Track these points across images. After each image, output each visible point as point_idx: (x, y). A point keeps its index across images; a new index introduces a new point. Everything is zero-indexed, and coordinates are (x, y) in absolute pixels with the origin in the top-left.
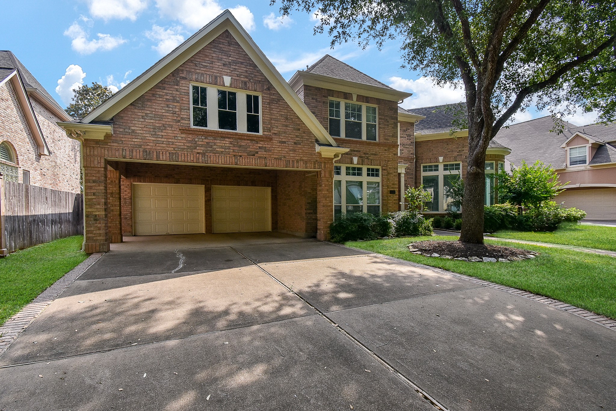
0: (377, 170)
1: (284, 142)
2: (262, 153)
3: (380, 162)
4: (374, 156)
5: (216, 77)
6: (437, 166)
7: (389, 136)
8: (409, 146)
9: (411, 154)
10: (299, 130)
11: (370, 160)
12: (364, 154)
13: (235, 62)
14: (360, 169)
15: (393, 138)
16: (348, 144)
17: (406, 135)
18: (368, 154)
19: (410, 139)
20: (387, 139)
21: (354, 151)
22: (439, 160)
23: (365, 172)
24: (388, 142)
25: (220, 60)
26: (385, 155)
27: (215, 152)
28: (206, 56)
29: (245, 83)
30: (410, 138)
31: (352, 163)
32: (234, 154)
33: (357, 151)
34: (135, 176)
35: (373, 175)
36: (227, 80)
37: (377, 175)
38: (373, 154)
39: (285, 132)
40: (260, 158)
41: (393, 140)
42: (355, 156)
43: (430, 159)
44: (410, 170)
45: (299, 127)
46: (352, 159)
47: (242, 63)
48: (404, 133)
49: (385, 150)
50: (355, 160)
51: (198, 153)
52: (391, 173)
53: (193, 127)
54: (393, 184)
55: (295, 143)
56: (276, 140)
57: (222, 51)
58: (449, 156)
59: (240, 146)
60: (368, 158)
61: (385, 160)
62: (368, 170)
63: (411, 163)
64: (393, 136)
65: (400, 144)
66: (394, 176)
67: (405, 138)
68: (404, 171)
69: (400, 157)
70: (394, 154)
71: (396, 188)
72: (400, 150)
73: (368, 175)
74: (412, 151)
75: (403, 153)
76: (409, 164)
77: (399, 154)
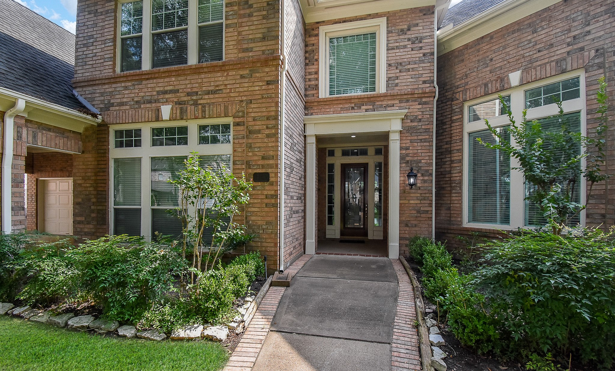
0: (226, 128)
3: (226, 108)
4: (211, 96)
6: (507, 99)
7: (253, 40)
8: (416, 66)
9: (424, 82)
11: (200, 107)
12: (188, 94)
14: (183, 130)
15: (264, 43)
16: (151, 81)
17: (409, 40)
18: (197, 93)
19: (421, 48)
21: (165, 92)
22: (509, 83)
23: (193, 134)
24: (249, 57)
26: (241, 90)
30: (420, 45)
31: (158, 119)
33: (171, 92)
35: (216, 140)
37: (226, 140)
38: (208, 93)
41: (264, 48)
42: (167, 102)
43: (486, 85)
44: (420, 120)
46: (158, 110)
48: (401, 37)
49: (242, 77)
50: (166, 111)
52: (259, 132)
54: (263, 158)
58: (539, 63)
60: (196, 104)
61: (242, 101)
62: (202, 128)
63: (425, 103)
64: (264, 39)
65: (389, 65)
66: (268, 136)
67: (405, 47)
68: (396, 126)
69: (385, 96)
70: (268, 83)
71: (270, 166)
72: (389, 79)
73: (203, 140)
74: (426, 77)
75: (397, 85)
76: (416, 108)
77: (381, 88)
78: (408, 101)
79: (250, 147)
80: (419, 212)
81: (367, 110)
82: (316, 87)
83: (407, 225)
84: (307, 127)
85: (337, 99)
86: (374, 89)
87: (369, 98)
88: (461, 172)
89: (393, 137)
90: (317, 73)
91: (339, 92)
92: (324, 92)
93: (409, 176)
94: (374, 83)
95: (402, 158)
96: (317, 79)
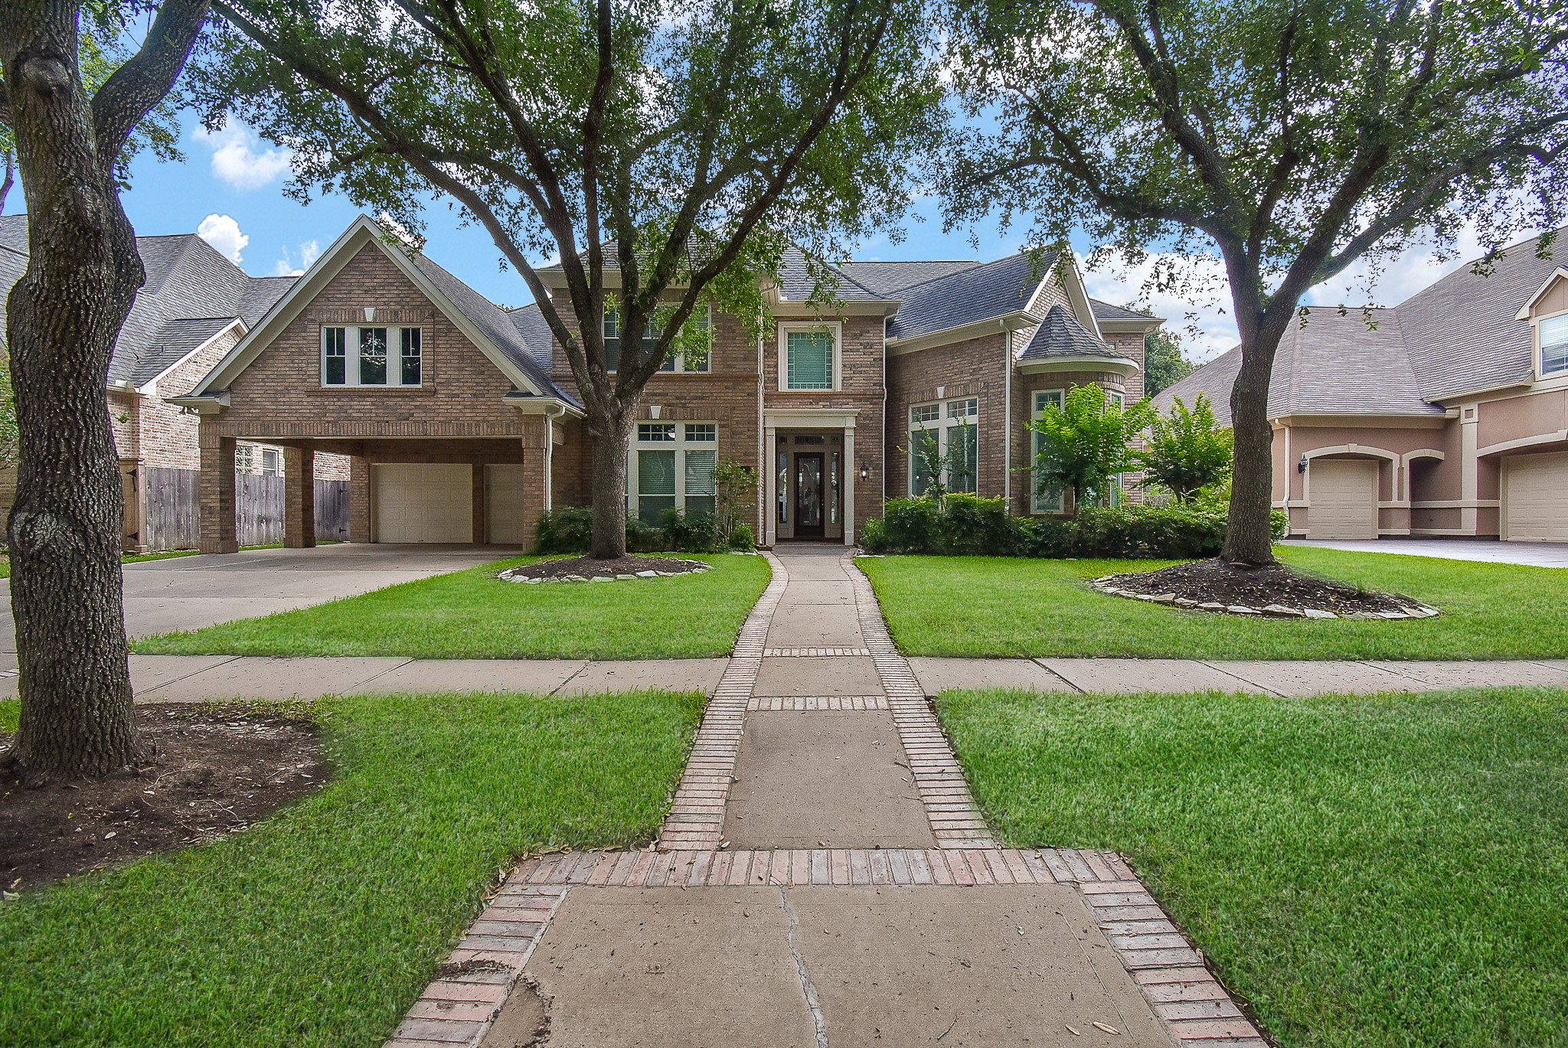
0: (711, 428)
1: (457, 396)
2: (419, 415)
3: (713, 412)
4: (699, 401)
5: (354, 312)
6: (936, 408)
7: (736, 359)
8: (867, 369)
9: (875, 385)
10: (483, 373)
11: (690, 409)
12: (677, 398)
13: (382, 286)
14: (670, 428)
15: (746, 363)
17: (862, 344)
18: (685, 397)
19: (872, 353)
20: (729, 366)
21: (655, 395)
22: (937, 395)
23: (680, 432)
24: (733, 372)
25: (360, 285)
26: (726, 398)
27: (350, 419)
28: (343, 284)
29: (396, 313)
30: (871, 350)
31: (648, 416)
32: (378, 419)
33: (660, 394)
34: (373, 453)
35: (701, 438)
36: (369, 313)
37: (711, 438)
38: (696, 398)
39: (458, 380)
40: (415, 422)
42: (656, 404)
43: (924, 393)
44: (871, 418)
45: (483, 369)
46: (648, 409)
47: (391, 284)
48: (855, 341)
49: (726, 388)
50: (655, 410)
51: (328, 422)
52: (741, 433)
53: (325, 385)
54: (745, 454)
55: (475, 395)
56: (442, 392)
57: (363, 273)
58: (955, 383)
59: (387, 407)
60: (684, 406)
61: (726, 407)
62: (689, 428)
63: (876, 404)
64: (745, 359)
65: (844, 366)
66: (749, 437)
67: (858, 350)
68: (851, 423)
69: (840, 394)
70: (749, 395)
71: (752, 461)
72: (844, 379)
73: (689, 438)
74: (876, 379)
75: (851, 385)
76: (867, 408)
77: (838, 387)
78: (860, 400)
79: (733, 445)
80: (871, 502)
81: (824, 406)
82: (776, 380)
83: (861, 515)
84: (767, 419)
85: (795, 394)
86: (830, 386)
87: (825, 395)
88: (907, 466)
89: (847, 433)
90: (776, 366)
91: (797, 387)
92: (783, 387)
93: (862, 470)
94: (830, 380)
95: (856, 452)
96: (777, 373)
